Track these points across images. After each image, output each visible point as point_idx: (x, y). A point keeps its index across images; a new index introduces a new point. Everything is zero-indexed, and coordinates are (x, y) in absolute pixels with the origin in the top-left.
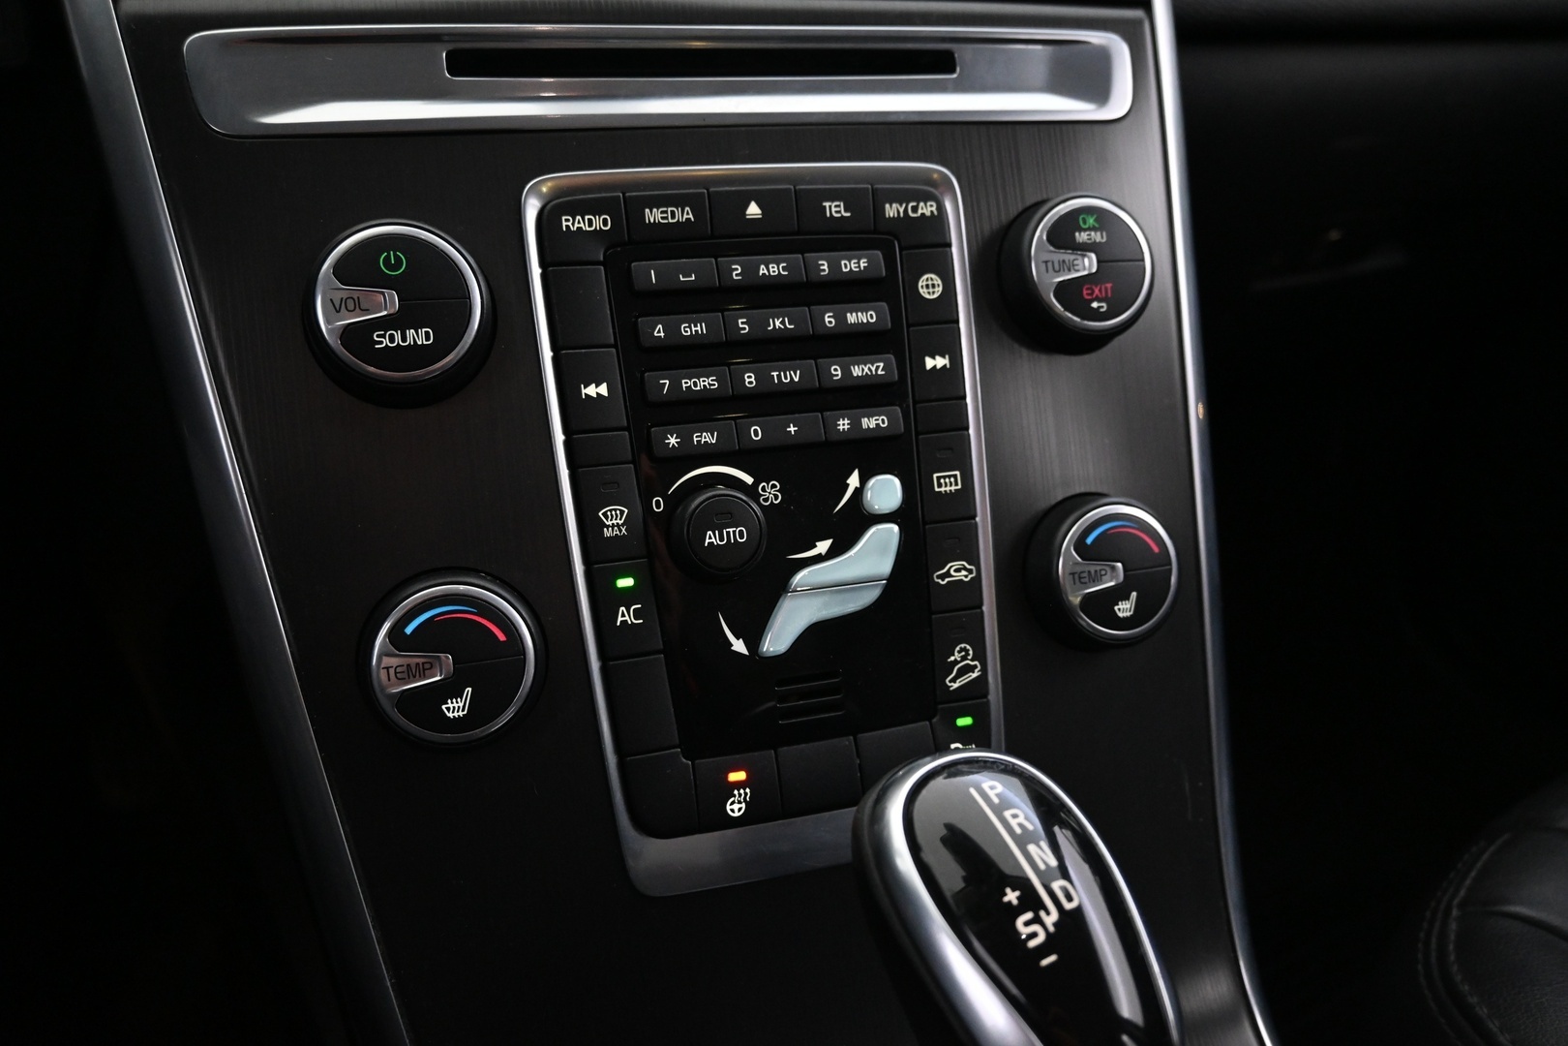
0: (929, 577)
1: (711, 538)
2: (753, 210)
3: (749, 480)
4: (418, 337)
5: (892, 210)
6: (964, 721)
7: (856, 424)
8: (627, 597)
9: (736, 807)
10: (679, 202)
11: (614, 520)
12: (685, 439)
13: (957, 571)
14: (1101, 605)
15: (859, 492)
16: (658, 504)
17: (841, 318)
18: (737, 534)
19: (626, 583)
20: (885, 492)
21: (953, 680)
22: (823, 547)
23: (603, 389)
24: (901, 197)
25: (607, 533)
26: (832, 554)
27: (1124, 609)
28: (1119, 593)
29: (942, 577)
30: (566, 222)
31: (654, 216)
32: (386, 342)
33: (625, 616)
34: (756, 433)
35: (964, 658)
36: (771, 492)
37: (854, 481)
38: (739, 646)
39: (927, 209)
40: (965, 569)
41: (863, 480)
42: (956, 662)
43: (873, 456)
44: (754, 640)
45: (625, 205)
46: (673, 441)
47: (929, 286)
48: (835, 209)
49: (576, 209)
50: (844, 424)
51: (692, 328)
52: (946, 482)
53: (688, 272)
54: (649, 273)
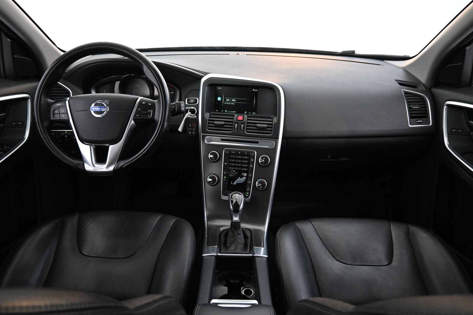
0: (247, 182)
1: (230, 175)
2: (239, 153)
4: (214, 159)
5: (250, 154)
6: (248, 193)
7: (244, 169)
8: (225, 178)
10: (234, 151)
11: (225, 173)
12: (231, 168)
13: (250, 182)
14: (259, 187)
15: (243, 174)
16: (228, 172)
17: (244, 161)
18: (232, 175)
19: (225, 177)
20: (245, 174)
22: (240, 178)
23: (226, 164)
24: (251, 153)
25: (224, 174)
27: (261, 187)
28: (261, 186)
31: (232, 152)
32: (212, 159)
33: (224, 179)
34: (236, 169)
36: (236, 173)
37: (243, 173)
38: (232, 183)
39: (253, 154)
42: (248, 189)
43: (245, 172)
44: (233, 183)
45: (230, 151)
47: (252, 160)
48: (246, 153)
49: (227, 151)
50: (243, 169)
51: (233, 160)
52: (250, 175)
53: (234, 157)
54: (231, 156)
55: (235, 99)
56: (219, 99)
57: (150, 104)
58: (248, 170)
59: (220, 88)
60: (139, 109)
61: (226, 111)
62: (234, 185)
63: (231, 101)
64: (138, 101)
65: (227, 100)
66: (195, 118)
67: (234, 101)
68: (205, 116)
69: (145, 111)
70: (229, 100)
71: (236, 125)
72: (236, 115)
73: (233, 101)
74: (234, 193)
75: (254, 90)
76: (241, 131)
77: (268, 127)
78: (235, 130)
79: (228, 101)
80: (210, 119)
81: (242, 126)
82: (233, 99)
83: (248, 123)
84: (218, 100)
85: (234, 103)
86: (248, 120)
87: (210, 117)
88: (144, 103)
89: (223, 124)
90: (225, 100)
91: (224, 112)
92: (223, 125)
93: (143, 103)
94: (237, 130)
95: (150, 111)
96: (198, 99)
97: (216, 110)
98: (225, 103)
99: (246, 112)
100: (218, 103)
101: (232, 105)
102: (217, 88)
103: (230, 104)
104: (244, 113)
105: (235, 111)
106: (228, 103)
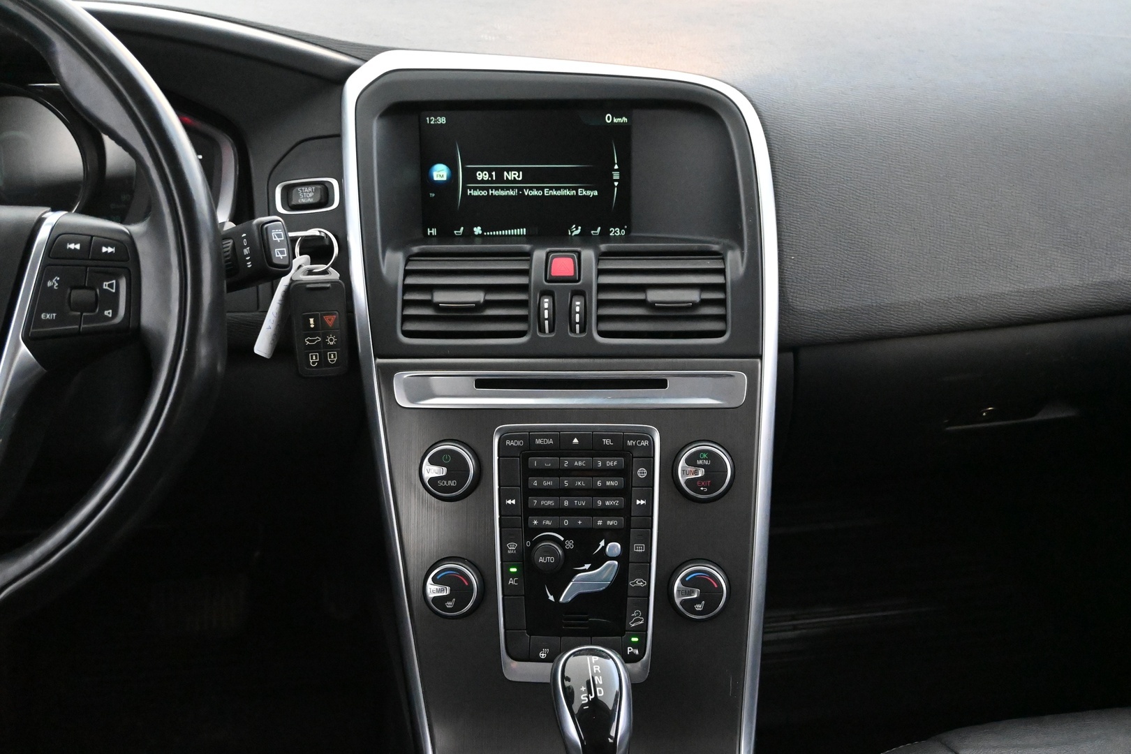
0: (628, 583)
1: (541, 560)
2: (576, 441)
3: (562, 539)
4: (452, 483)
5: (630, 443)
6: (635, 639)
7: (605, 523)
8: (513, 575)
9: (543, 655)
10: (548, 437)
11: (512, 547)
12: (540, 522)
13: (640, 583)
14: (689, 604)
15: (604, 548)
16: (528, 544)
17: (604, 483)
18: (551, 559)
19: (513, 570)
20: (615, 548)
21: (632, 623)
22: (587, 566)
23: (514, 502)
24: (631, 438)
25: (509, 552)
26: (590, 569)
27: (699, 607)
28: (697, 601)
29: (633, 584)
30: (508, 442)
31: (539, 441)
32: (442, 484)
33: (512, 581)
34: (566, 523)
35: (637, 616)
36: (570, 544)
37: (602, 543)
38: (551, 598)
39: (645, 443)
40: (642, 581)
41: (606, 544)
42: (634, 617)
43: (612, 535)
44: (557, 597)
45: (529, 438)
46: (535, 522)
47: (642, 473)
48: (607, 442)
49: (511, 438)
50: (600, 523)
51: (547, 483)
52: (639, 548)
53: (548, 463)
54: (535, 462)
55: (518, 170)
56: (440, 173)
57: (110, 250)
58: (628, 521)
59: (442, 120)
60: (53, 283)
61: (478, 230)
62: (562, 604)
63: (500, 179)
64: (43, 234)
65: (479, 178)
66: (333, 282)
67: (515, 181)
68: (384, 270)
69: (83, 287)
70: (491, 176)
71: (546, 306)
72: (539, 255)
73: (508, 181)
74: (574, 654)
75: (608, 118)
76: (573, 330)
77: (704, 302)
78: (542, 330)
79: (483, 181)
80: (410, 281)
81: (578, 309)
82: (508, 170)
83: (602, 288)
84: (436, 178)
85: (513, 188)
86: (601, 272)
87: (407, 273)
88: (78, 246)
89: (477, 303)
90: (470, 177)
91: (468, 236)
92: (479, 306)
93: (72, 246)
94: (551, 330)
95: (111, 286)
96: (335, 183)
97: (431, 233)
98: (470, 194)
99: (577, 229)
100: (433, 195)
101: (508, 197)
102: (428, 119)
103: (495, 193)
104: (570, 234)
105: (525, 229)
106: (487, 189)
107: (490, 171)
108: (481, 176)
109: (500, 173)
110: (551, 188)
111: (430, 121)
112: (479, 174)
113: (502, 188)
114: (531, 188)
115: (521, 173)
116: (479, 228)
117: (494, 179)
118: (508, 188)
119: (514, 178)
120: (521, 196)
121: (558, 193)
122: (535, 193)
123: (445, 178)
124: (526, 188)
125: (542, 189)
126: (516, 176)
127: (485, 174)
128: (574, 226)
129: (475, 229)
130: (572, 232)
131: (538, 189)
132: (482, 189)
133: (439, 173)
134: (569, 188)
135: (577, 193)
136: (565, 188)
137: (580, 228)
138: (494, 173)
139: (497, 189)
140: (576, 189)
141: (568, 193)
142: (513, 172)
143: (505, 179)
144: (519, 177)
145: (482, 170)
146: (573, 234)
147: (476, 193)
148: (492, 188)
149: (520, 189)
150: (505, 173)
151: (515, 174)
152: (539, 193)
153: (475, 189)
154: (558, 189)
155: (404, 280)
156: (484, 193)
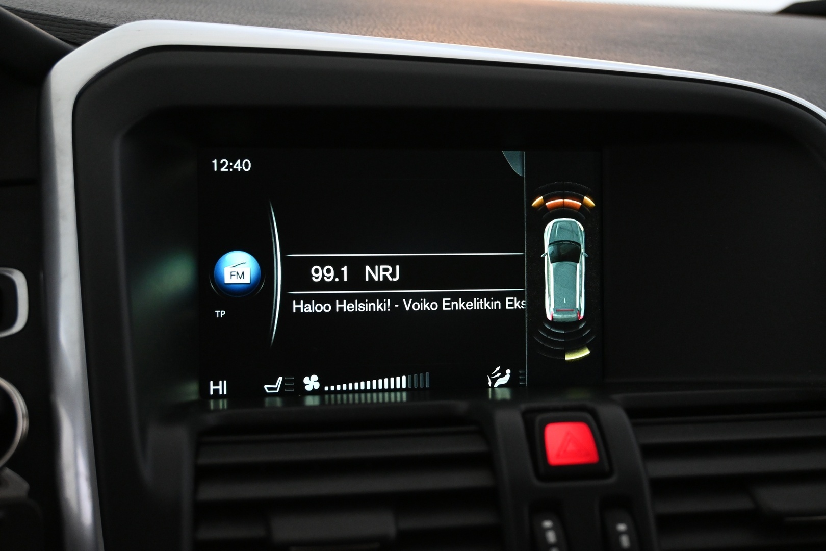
55: (392, 262)
56: (238, 268)
59: (244, 165)
61: (311, 382)
63: (357, 279)
65: (317, 277)
66: (14, 507)
67: (385, 284)
68: (147, 471)
70: (339, 274)
71: (550, 537)
73: (373, 284)
79: (323, 285)
82: (374, 262)
84: (228, 280)
85: (382, 298)
90: (297, 276)
97: (216, 391)
98: (298, 309)
99: (503, 375)
100: (223, 313)
101: (372, 314)
102: (215, 161)
103: (347, 307)
104: (490, 383)
105: (404, 378)
106: (331, 299)
107: (337, 264)
108: (319, 274)
109: (357, 267)
110: (455, 297)
111: (220, 166)
112: (317, 271)
113: (362, 299)
114: (417, 298)
115: (398, 267)
116: (315, 377)
117: (345, 279)
118: (372, 298)
119: (385, 276)
120: (398, 313)
121: (469, 306)
122: (425, 306)
123: (247, 280)
124: (407, 298)
125: (438, 298)
126: (388, 274)
127: (328, 271)
128: (498, 369)
129: (306, 380)
130: (494, 381)
131: (430, 298)
132: (321, 299)
133: (235, 269)
134: (489, 296)
135: (503, 304)
136: (481, 296)
137: (508, 371)
138: (345, 269)
139: (350, 299)
140: (501, 297)
141: (486, 305)
142: (382, 267)
143: (367, 279)
144: (393, 275)
145: (322, 262)
146: (496, 385)
147: (309, 308)
148: (341, 298)
149: (396, 299)
150: (368, 268)
151: (386, 270)
152: (433, 306)
153: (307, 299)
154: (467, 297)
155: (195, 491)
156: (325, 308)
